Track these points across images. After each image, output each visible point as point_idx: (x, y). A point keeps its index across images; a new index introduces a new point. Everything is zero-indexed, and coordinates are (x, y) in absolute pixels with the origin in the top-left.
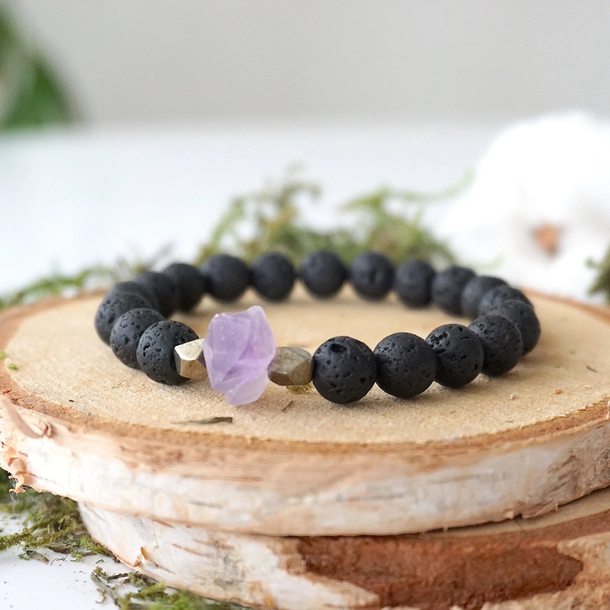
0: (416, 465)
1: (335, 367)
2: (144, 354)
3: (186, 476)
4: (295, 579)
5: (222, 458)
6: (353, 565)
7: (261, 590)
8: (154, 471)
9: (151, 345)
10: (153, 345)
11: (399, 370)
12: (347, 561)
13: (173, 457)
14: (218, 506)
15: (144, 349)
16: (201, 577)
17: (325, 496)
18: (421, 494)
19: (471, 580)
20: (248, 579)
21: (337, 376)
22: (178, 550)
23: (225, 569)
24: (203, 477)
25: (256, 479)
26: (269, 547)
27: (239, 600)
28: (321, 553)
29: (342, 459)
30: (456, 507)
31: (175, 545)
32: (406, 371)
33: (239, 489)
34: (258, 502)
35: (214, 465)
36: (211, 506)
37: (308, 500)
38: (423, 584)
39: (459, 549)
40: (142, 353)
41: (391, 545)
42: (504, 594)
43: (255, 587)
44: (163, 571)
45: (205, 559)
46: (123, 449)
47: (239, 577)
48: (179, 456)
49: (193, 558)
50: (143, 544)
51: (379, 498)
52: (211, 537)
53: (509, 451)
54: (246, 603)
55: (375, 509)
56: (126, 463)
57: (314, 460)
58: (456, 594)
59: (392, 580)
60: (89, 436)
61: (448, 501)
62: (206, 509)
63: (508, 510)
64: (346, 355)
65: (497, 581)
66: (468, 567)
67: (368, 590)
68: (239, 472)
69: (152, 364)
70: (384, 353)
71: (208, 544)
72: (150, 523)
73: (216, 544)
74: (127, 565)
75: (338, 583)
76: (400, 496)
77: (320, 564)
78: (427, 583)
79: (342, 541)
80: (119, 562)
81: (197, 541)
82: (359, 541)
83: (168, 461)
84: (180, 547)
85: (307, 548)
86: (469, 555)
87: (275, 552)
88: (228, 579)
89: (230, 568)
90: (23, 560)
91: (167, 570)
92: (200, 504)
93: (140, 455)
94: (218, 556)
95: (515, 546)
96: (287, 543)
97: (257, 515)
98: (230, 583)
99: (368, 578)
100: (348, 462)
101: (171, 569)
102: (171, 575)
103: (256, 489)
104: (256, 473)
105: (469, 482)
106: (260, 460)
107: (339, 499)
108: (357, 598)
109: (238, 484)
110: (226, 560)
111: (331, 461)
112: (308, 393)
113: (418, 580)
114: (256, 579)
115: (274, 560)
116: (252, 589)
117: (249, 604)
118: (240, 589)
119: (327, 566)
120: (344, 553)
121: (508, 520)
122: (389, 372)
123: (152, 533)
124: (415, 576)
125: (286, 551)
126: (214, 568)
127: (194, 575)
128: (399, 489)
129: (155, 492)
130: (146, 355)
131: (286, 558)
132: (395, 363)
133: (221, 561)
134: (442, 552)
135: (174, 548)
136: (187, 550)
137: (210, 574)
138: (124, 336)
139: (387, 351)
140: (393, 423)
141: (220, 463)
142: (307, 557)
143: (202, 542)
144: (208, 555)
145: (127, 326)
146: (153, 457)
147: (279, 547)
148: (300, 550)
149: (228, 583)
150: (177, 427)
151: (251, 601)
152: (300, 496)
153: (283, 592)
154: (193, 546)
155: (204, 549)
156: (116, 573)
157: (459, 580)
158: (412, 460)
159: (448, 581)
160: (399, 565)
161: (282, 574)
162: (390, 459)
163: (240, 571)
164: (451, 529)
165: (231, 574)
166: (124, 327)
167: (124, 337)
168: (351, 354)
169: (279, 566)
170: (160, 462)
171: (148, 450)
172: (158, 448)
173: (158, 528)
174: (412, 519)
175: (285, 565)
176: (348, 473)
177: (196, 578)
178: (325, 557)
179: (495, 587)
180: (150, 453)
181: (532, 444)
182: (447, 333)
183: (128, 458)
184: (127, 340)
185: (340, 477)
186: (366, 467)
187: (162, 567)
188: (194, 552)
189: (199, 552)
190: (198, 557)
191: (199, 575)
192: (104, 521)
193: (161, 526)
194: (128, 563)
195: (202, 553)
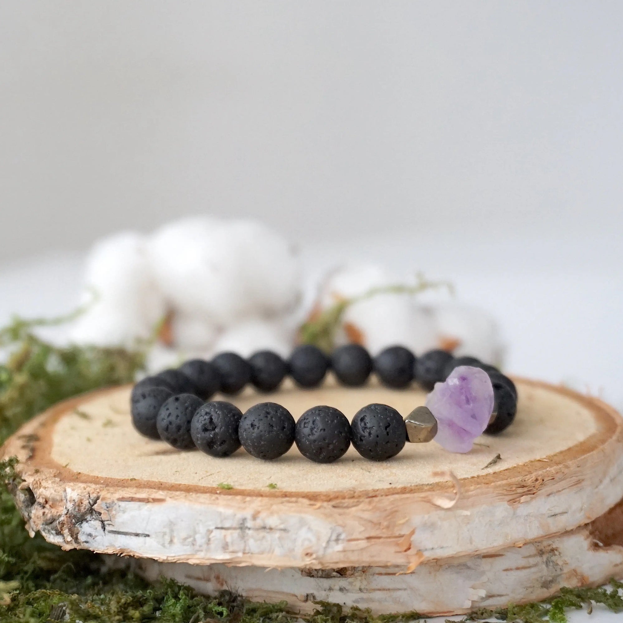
7: (577, 575)
14: (564, 512)
16: (530, 587)
20: (566, 570)
22: (509, 573)
23: (548, 570)
26: (582, 535)
31: (506, 570)
33: (576, 492)
43: (571, 574)
44: (494, 599)
45: (533, 569)
47: (559, 572)
49: (523, 573)
52: (537, 548)
56: (508, 501)
71: (534, 556)
73: (541, 552)
81: (526, 557)
84: (511, 569)
88: (550, 578)
89: (551, 567)
91: (499, 596)
92: (555, 515)
94: (542, 562)
101: (504, 593)
102: (504, 598)
109: (575, 488)
110: (547, 563)
114: (573, 567)
116: (570, 577)
118: (559, 583)
123: (482, 569)
126: (540, 574)
127: (525, 587)
133: (544, 566)
135: (505, 573)
136: (517, 569)
137: (537, 580)
143: (530, 556)
144: (535, 565)
147: (586, 532)
149: (550, 581)
153: (592, 568)
154: (522, 562)
155: (532, 561)
161: (590, 554)
163: (559, 567)
165: (552, 572)
187: (493, 596)
188: (524, 568)
189: (528, 565)
190: (528, 571)
191: (528, 585)
192: (405, 589)
193: (490, 560)
194: (448, 612)
195: (531, 565)
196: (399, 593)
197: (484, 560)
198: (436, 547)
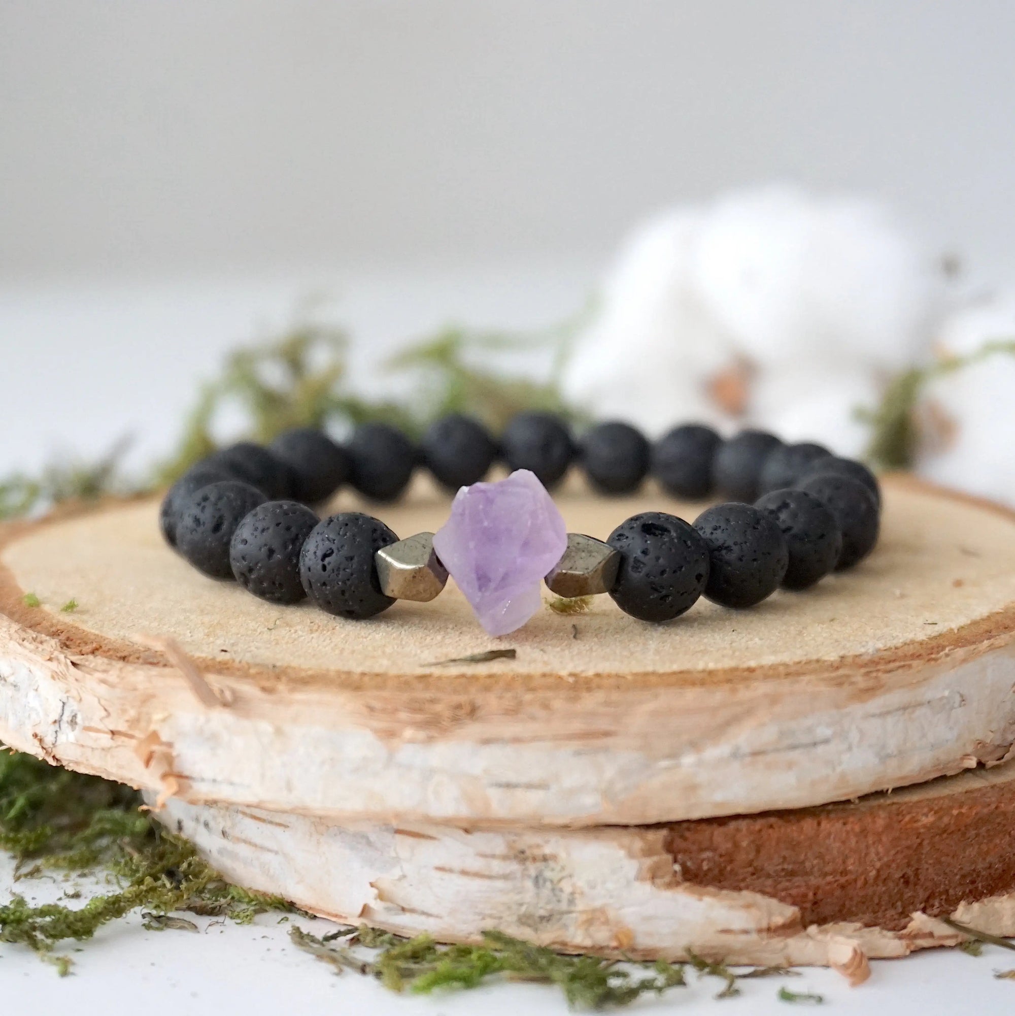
0: (847, 689)
1: (658, 558)
2: (324, 568)
3: (487, 742)
4: (668, 894)
5: (546, 706)
6: (750, 864)
7: (607, 922)
8: (430, 740)
9: (335, 551)
10: (339, 551)
11: (744, 559)
12: (741, 857)
13: (463, 712)
14: (542, 786)
15: (323, 559)
16: (491, 916)
17: (714, 752)
18: (854, 736)
19: (929, 871)
20: (580, 906)
21: (663, 572)
22: (446, 876)
23: (538, 895)
24: (516, 740)
25: (607, 734)
26: (622, 846)
27: (564, 944)
28: (701, 850)
29: (734, 691)
30: (901, 754)
31: (440, 869)
32: (755, 560)
33: (578, 753)
34: (610, 772)
35: (533, 718)
36: (530, 786)
37: (688, 760)
38: (860, 883)
39: (914, 820)
40: (320, 567)
41: (808, 825)
42: (977, 888)
43: (594, 918)
44: (415, 916)
45: (499, 884)
46: (371, 709)
47: (564, 906)
48: (473, 711)
49: (475, 885)
50: (372, 875)
51: (793, 747)
52: (510, 846)
53: (964, 661)
54: (578, 947)
55: (790, 765)
56: (376, 731)
57: (691, 695)
58: (908, 894)
59: (814, 881)
60: (299, 696)
61: (892, 745)
62: (519, 793)
63: (966, 755)
64: (672, 539)
65: (967, 868)
66: (926, 848)
67: (782, 900)
68: (577, 726)
69: (340, 583)
70: (714, 536)
71: (505, 858)
72: (388, 837)
73: (521, 856)
74: (334, 919)
75: (735, 894)
76: (826, 741)
77: (700, 867)
78: (866, 882)
79: (733, 825)
80: (315, 917)
81: (484, 856)
82: (759, 824)
83: (456, 720)
84: (451, 871)
85: (679, 843)
86: (928, 828)
87: (631, 855)
88: (542, 912)
89: (546, 892)
90: (151, 932)
91: (424, 913)
92: (508, 786)
93: (404, 715)
94: (525, 875)
95: (993, 806)
96: (651, 836)
97: (607, 793)
98: (546, 919)
99: (777, 883)
100: (744, 694)
101: (434, 911)
102: (431, 920)
103: (606, 749)
104: (603, 725)
105: (919, 712)
106: (607, 704)
107: (735, 755)
108: (770, 914)
109: (576, 745)
110: (538, 880)
111: (719, 696)
112: (585, 614)
113: (850, 877)
114: (598, 903)
115: (631, 867)
116: (589, 922)
117: (585, 948)
118: (565, 926)
119: (709, 870)
120: (736, 845)
121: (968, 770)
122: (728, 563)
123: (393, 854)
124: (844, 873)
125: (648, 852)
126: (517, 898)
127: (479, 914)
128: (823, 732)
129: (429, 774)
130: (329, 568)
131: (649, 862)
132: (735, 548)
133: (529, 884)
134: (888, 827)
135: (439, 874)
136: (464, 873)
137: (509, 908)
138: (266, 545)
139: (719, 531)
140: (761, 639)
141: (542, 713)
142: (680, 857)
143: (493, 856)
144: (505, 877)
145: (268, 528)
146: (427, 716)
147: (638, 844)
148: (669, 847)
149: (542, 918)
150: (436, 671)
151: (588, 943)
152: (674, 755)
153: (648, 919)
154: (476, 864)
155: (497, 867)
156: (329, 932)
157: (910, 872)
158: (839, 683)
159: (898, 875)
160: (820, 856)
161: (645, 889)
162: (805, 684)
163: (565, 897)
164: (898, 790)
165: (548, 903)
166: (263, 530)
167: (266, 548)
168: (679, 538)
169: (639, 878)
170: (440, 723)
171: (415, 707)
172: (432, 701)
173: (402, 846)
174: (843, 777)
175: (649, 875)
176: (749, 711)
177: (483, 919)
178: (708, 854)
179: (964, 877)
180: (420, 710)
181: (991, 648)
182: (788, 501)
183: (382, 724)
184: (271, 552)
185: (734, 720)
186: (774, 700)
187: (412, 911)
188: (478, 875)
189: (487, 873)
190: (486, 883)
191: (488, 912)
192: (277, 853)
193: (410, 840)
194: (336, 916)
195: (494, 873)
196: (269, 857)
197: (398, 837)
198: (219, 778)
